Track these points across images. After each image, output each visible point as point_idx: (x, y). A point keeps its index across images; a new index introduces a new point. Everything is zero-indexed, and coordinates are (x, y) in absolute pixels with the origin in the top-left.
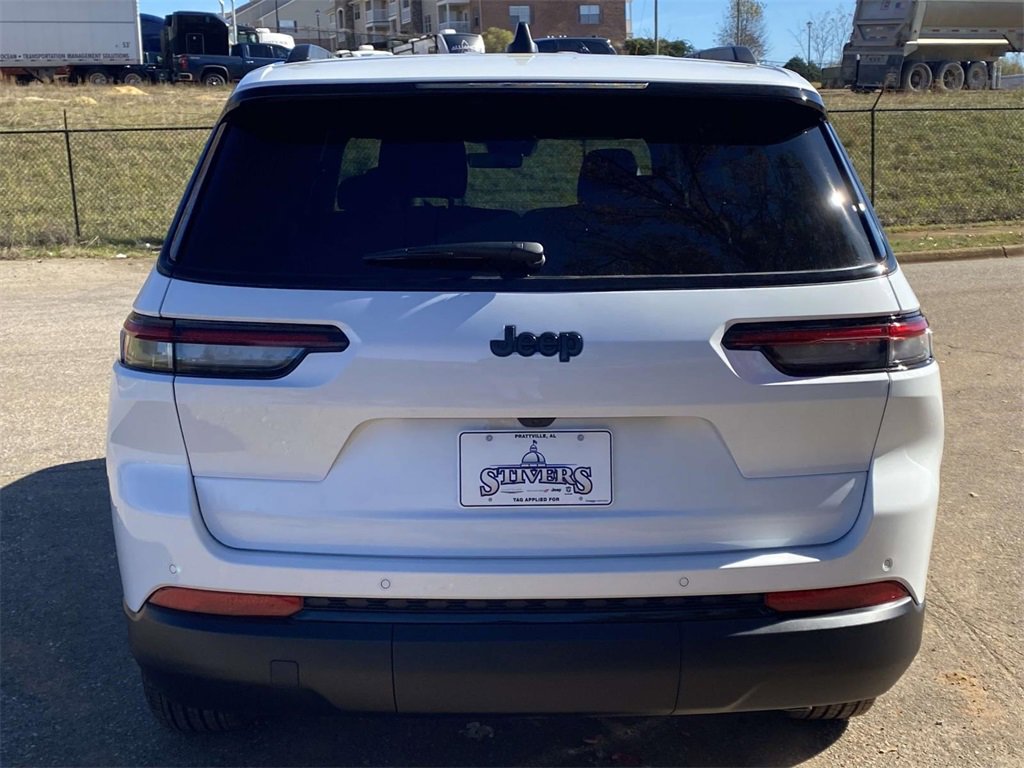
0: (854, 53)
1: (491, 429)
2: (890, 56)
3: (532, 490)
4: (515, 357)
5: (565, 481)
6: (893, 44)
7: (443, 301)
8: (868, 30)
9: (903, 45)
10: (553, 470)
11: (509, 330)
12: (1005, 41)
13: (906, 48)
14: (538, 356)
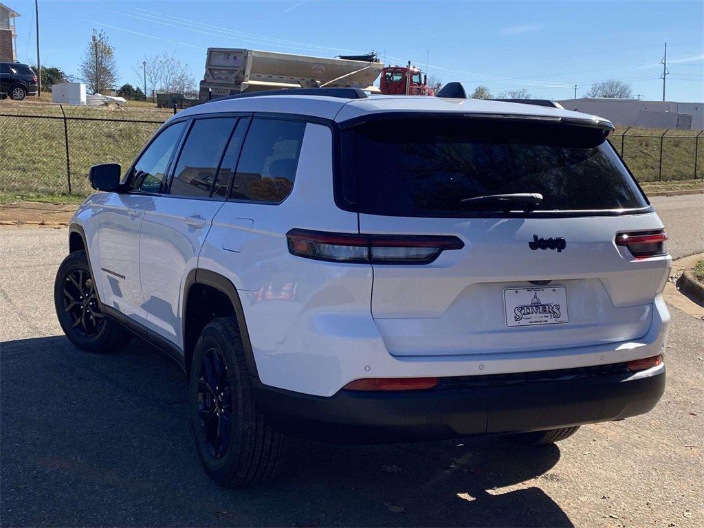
0: (207, 87)
1: (515, 287)
2: (231, 90)
3: (536, 317)
4: (539, 250)
5: (550, 312)
6: (233, 83)
7: (503, 223)
8: (216, 72)
9: (240, 84)
10: (544, 306)
11: (535, 237)
12: (299, 86)
13: (241, 86)
14: (548, 249)
